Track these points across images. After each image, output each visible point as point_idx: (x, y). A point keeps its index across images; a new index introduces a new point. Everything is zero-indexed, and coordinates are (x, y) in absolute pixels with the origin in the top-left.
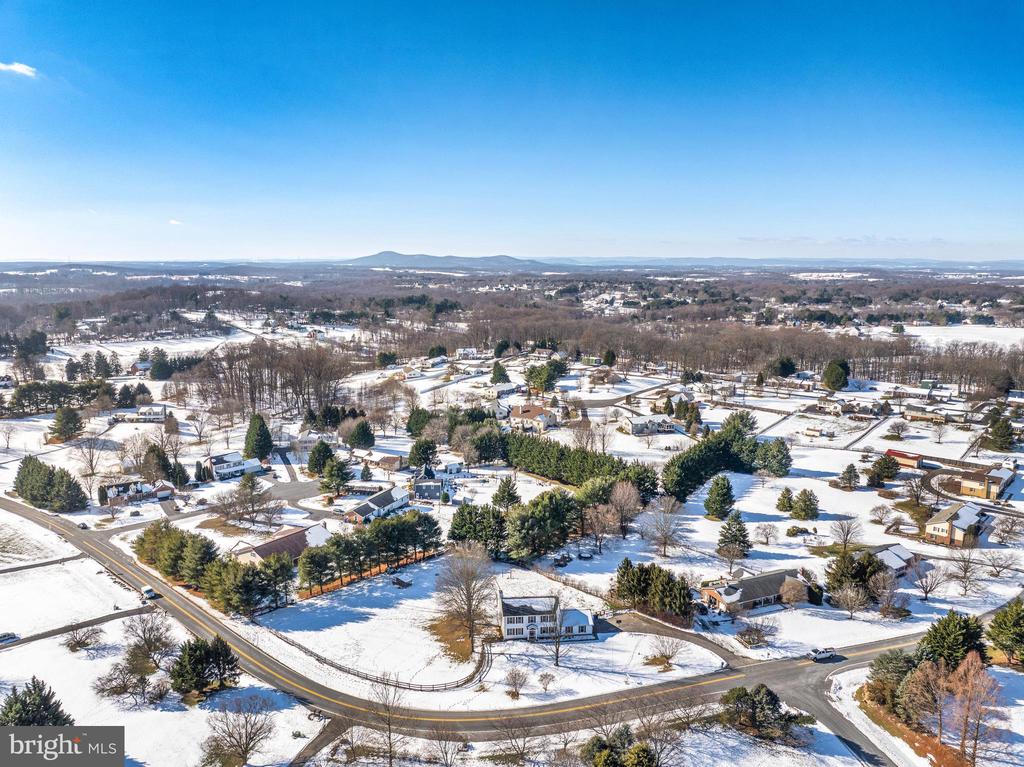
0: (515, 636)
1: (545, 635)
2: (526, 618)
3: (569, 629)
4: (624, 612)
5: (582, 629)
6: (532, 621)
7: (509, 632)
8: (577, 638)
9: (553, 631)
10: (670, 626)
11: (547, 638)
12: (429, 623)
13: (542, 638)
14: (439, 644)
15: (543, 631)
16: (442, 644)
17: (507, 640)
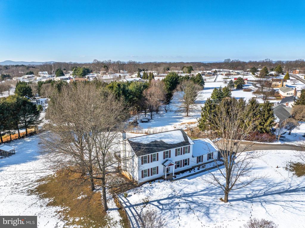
0: (151, 178)
2: (161, 154)
3: (200, 159)
5: (210, 156)
6: (167, 156)
7: (144, 174)
8: (208, 166)
9: (187, 164)
10: (263, 143)
11: (183, 172)
12: (37, 185)
14: (53, 209)
15: (178, 165)
16: (59, 208)
17: (141, 184)
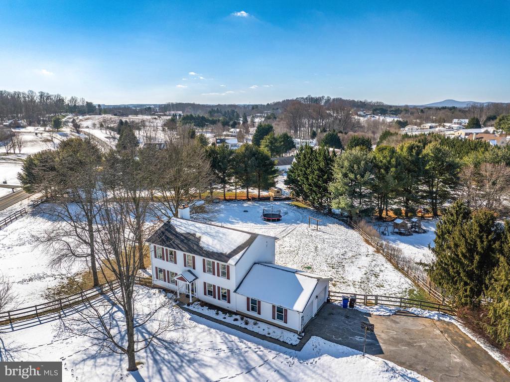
1: (209, 299)
3: (253, 304)
4: (426, 313)
5: (281, 313)
6: (189, 263)
7: (158, 273)
9: (224, 297)
13: (204, 304)
15: (208, 290)
17: (156, 287)
